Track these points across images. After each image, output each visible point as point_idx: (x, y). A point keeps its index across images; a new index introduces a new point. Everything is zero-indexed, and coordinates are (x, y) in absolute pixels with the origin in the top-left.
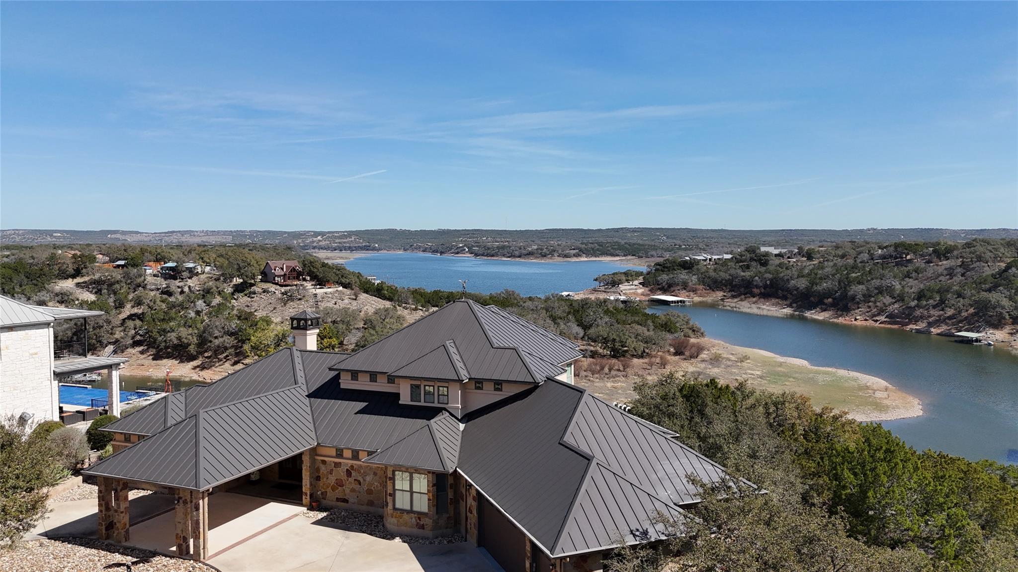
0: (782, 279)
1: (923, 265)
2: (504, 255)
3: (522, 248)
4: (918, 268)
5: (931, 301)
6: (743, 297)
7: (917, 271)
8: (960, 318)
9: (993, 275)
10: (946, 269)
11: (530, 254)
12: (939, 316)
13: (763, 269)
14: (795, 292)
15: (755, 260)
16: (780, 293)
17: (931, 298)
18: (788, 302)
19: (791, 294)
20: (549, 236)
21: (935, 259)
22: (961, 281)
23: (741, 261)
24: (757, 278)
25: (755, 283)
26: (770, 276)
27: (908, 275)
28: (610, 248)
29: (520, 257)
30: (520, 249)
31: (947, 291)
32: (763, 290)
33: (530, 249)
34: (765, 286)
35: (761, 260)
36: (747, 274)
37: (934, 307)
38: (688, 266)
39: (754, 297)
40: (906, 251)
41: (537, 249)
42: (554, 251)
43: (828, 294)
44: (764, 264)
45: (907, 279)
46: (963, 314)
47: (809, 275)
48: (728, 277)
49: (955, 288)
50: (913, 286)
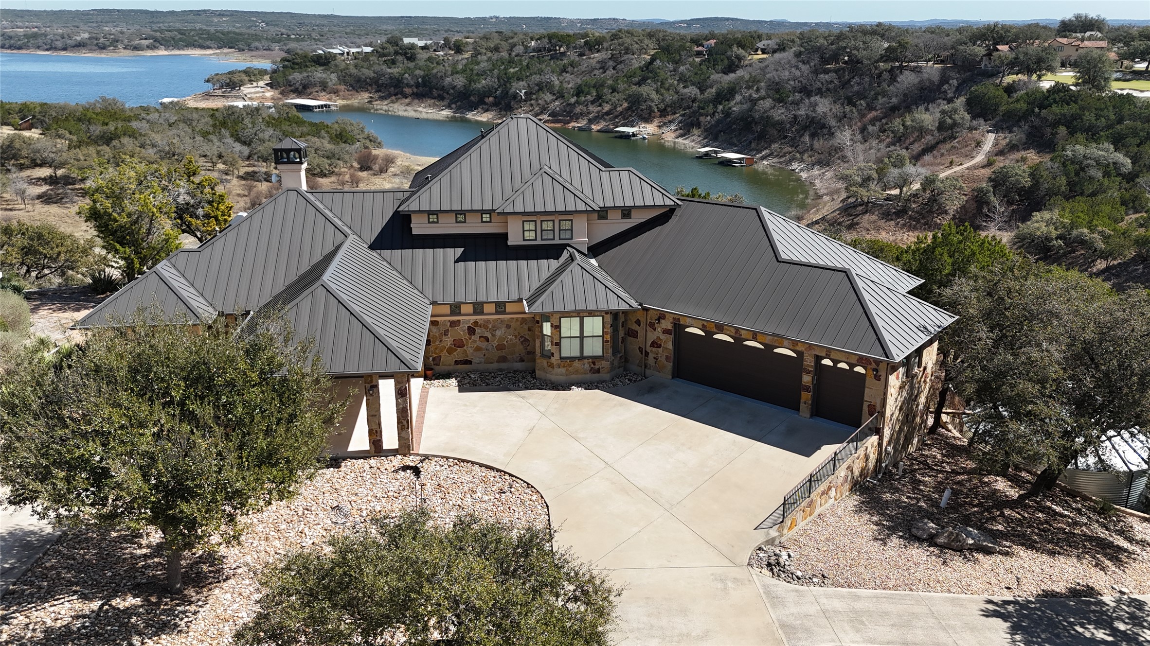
0: (435, 75)
1: (577, 59)
2: (39, 47)
3: (65, 36)
4: (573, 62)
5: (589, 97)
6: (394, 98)
7: (572, 64)
8: (616, 113)
9: (641, 68)
10: (598, 62)
11: (80, 45)
12: (598, 112)
13: (411, 65)
14: (452, 91)
15: (400, 54)
16: (435, 93)
17: (588, 93)
18: (446, 102)
19: (448, 93)
20: (99, 20)
21: (587, 52)
22: (613, 75)
23: (385, 56)
24: (407, 75)
25: (406, 82)
26: (422, 73)
27: (564, 70)
28: (197, 38)
29: (65, 49)
30: (63, 38)
31: (602, 85)
32: (415, 90)
33: (79, 38)
34: (418, 85)
35: (406, 53)
36: (395, 71)
37: (593, 102)
38: (324, 61)
39: (406, 98)
40: (560, 43)
41: (90, 38)
42: (117, 41)
43: (488, 92)
44: (412, 58)
45: (564, 74)
46: (618, 109)
47: (464, 71)
48: (373, 75)
49: (610, 82)
50: (571, 81)
